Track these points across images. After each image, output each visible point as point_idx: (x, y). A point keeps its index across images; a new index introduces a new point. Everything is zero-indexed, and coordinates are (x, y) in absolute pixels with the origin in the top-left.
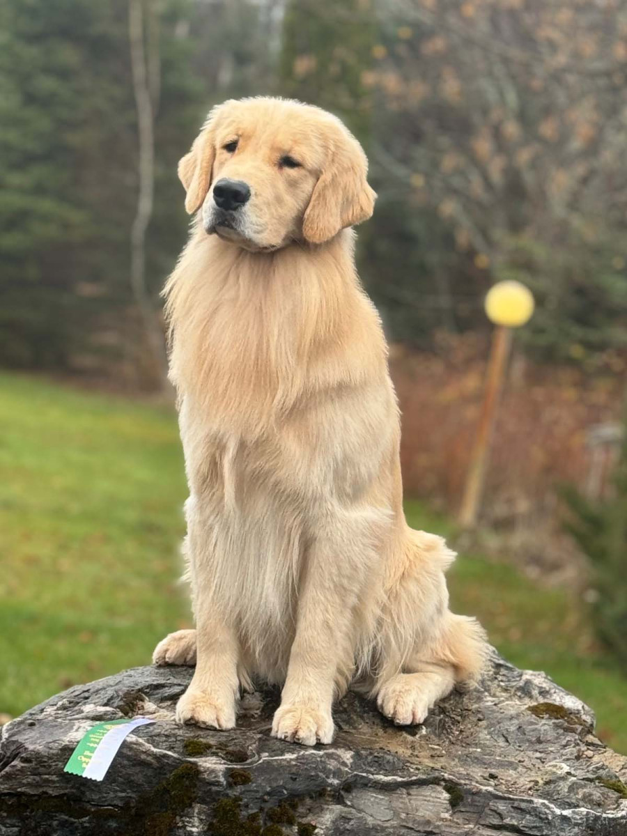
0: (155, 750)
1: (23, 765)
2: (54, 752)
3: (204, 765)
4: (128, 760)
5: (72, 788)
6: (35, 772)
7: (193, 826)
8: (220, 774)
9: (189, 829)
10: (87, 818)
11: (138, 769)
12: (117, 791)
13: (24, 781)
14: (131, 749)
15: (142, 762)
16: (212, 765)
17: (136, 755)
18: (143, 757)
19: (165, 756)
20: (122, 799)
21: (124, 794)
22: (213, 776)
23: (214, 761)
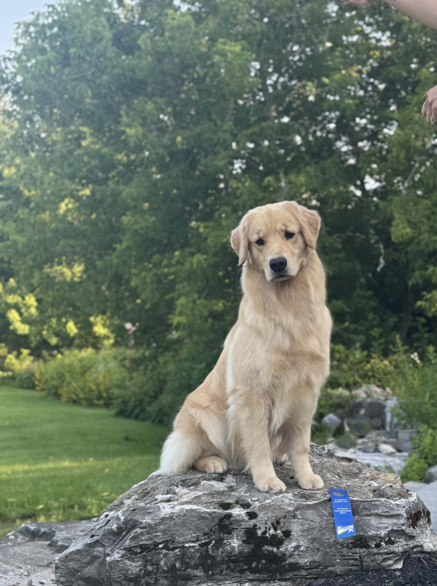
0: (209, 510)
1: (142, 530)
2: (158, 521)
3: (234, 513)
4: (195, 518)
5: (168, 537)
6: (148, 533)
7: (234, 543)
8: (244, 516)
9: (232, 545)
10: (178, 550)
11: (201, 521)
12: (191, 534)
13: (143, 538)
14: (196, 512)
15: (203, 517)
16: (238, 512)
17: (199, 515)
18: (203, 515)
19: (214, 512)
20: (195, 537)
21: (195, 535)
22: (241, 517)
23: (238, 510)
